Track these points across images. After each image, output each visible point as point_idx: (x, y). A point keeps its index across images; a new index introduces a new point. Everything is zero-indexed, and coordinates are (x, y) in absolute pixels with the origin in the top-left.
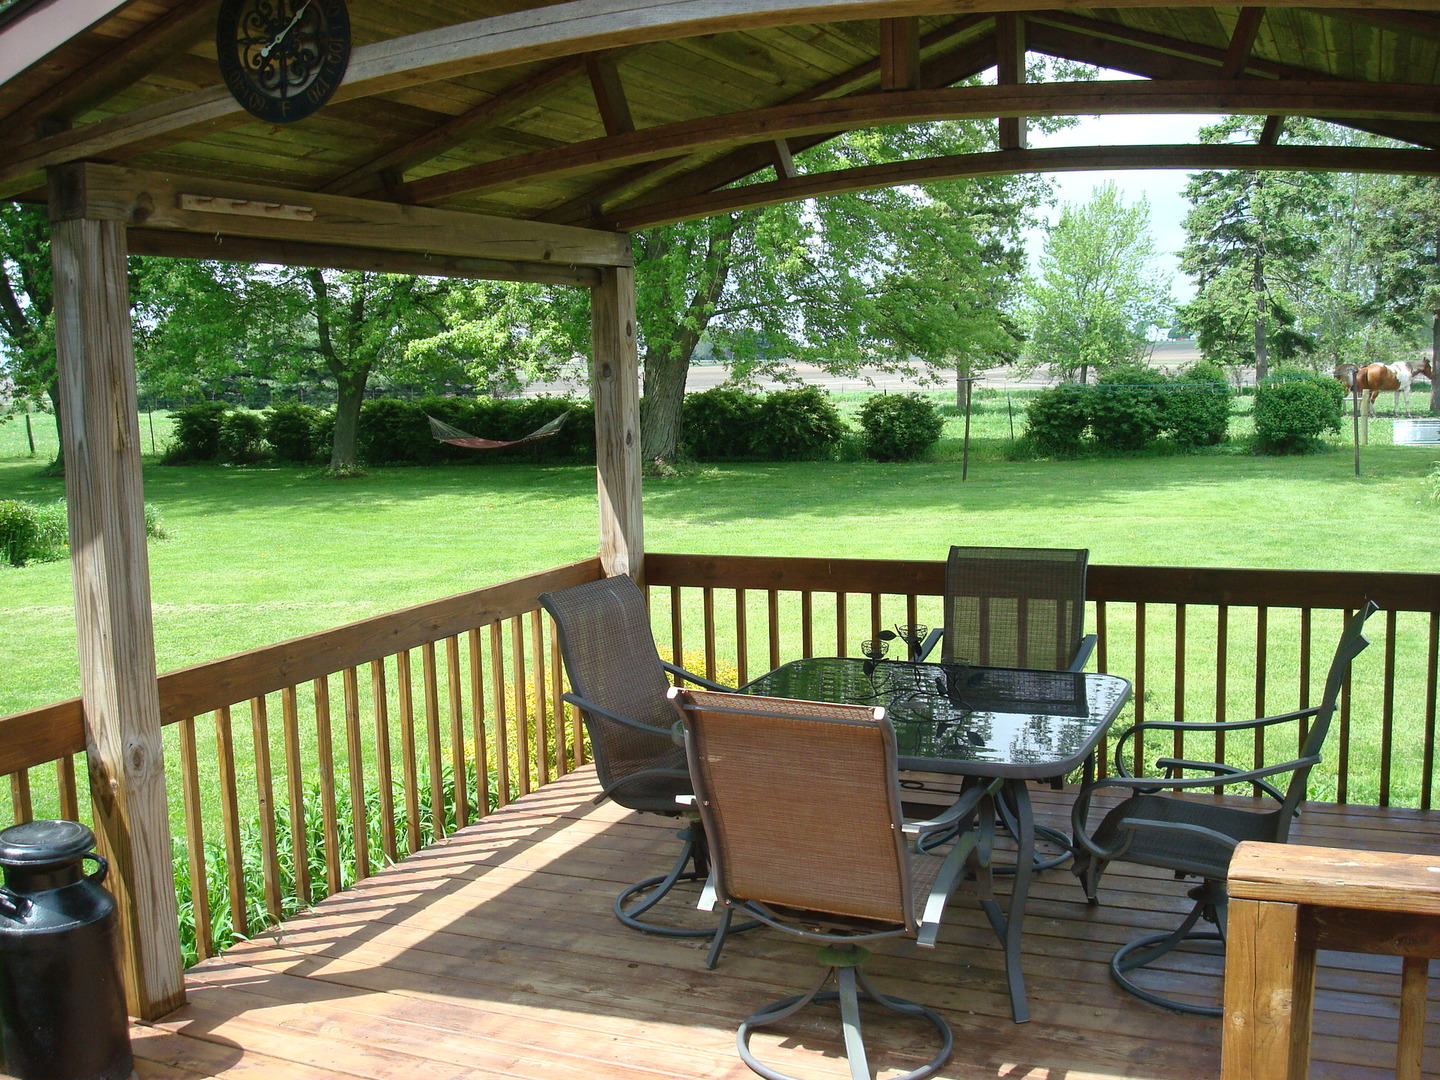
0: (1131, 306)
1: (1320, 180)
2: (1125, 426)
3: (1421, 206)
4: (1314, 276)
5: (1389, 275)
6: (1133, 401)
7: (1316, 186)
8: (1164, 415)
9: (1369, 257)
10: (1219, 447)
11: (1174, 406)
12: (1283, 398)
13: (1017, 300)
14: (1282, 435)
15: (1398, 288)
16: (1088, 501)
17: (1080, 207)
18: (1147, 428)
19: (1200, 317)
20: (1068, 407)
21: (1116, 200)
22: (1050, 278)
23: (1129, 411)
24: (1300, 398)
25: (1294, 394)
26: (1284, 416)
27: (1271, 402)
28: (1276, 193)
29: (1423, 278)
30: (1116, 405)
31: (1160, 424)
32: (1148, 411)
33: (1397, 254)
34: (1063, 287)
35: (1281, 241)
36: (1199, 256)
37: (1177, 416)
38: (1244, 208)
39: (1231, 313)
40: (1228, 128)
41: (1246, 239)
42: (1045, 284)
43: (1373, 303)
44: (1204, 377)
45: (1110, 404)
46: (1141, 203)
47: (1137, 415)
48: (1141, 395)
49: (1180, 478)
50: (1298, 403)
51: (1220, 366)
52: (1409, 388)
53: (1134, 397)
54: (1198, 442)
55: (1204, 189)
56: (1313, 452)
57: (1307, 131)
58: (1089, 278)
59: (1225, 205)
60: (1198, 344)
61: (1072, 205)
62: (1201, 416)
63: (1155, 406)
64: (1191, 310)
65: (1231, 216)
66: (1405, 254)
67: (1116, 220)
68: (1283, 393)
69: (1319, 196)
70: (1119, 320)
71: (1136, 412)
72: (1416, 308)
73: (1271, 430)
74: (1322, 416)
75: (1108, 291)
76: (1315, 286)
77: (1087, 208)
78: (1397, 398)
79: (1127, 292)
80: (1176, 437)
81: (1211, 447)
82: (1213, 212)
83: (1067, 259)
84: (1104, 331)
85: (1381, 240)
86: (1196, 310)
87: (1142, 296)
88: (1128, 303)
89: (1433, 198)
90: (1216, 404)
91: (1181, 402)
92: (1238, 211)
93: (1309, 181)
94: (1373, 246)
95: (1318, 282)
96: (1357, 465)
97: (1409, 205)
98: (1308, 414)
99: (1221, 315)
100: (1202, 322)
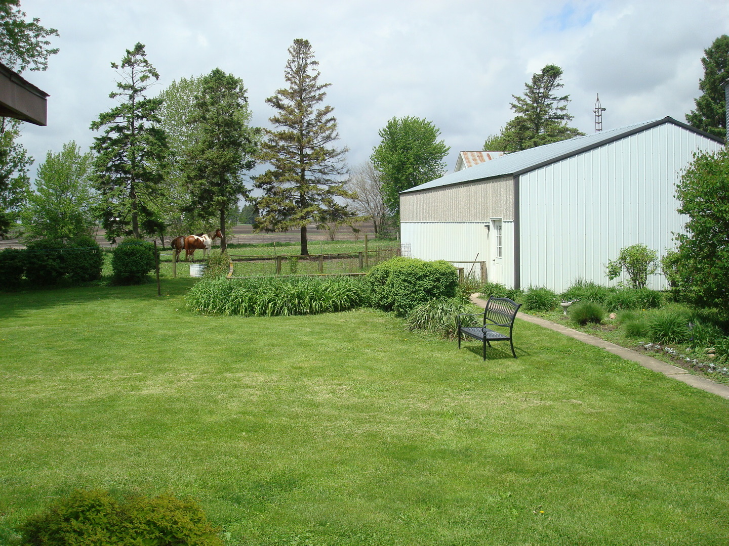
0: (85, 206)
1: (162, 143)
2: (41, 273)
3: (210, 158)
4: (160, 192)
5: (197, 192)
6: (46, 258)
7: (159, 146)
8: (63, 265)
9: (187, 182)
10: (94, 282)
11: (69, 260)
12: (127, 255)
13: (24, 203)
14: (127, 274)
15: (202, 198)
16: (5, 317)
17: (57, 154)
18: (54, 274)
19: (102, 212)
20: (10, 262)
21: (76, 151)
22: (40, 190)
23: (43, 264)
24: (135, 255)
25: (132, 253)
26: (127, 264)
27: (121, 257)
28: (139, 149)
29: (214, 193)
30: (35, 260)
31: (62, 271)
32: (55, 264)
33: (200, 181)
34: (48, 195)
35: (142, 174)
36: (101, 180)
37: (71, 266)
38: (124, 156)
39: (117, 210)
40: (114, 114)
41: (126, 172)
42: (39, 194)
43: (190, 206)
44: (86, 244)
45: (33, 260)
46: (89, 153)
47: (48, 266)
48: (51, 255)
49: (63, 301)
50: (134, 257)
51: (114, 237)
52: (210, 248)
53: (47, 256)
54: (84, 280)
55: (104, 146)
56: (144, 283)
57: (154, 118)
58: (62, 191)
59: (113, 154)
60: (102, 226)
61: (53, 153)
62: (84, 266)
63: (59, 261)
64: (97, 208)
65: (117, 160)
66: (204, 181)
67: (76, 161)
68: (127, 253)
69: (161, 151)
70: (79, 213)
71: (47, 264)
72: (211, 208)
73: (121, 272)
74: (147, 264)
75: (73, 198)
76: (161, 197)
77: (61, 154)
78: (204, 252)
79: (83, 199)
80: (72, 277)
81: (91, 282)
82: (107, 158)
83: (50, 180)
84: (71, 219)
85: (193, 174)
86: (100, 208)
87: (91, 201)
88: (84, 204)
89: (217, 154)
90: (92, 259)
91: (73, 258)
92: (121, 158)
93: (156, 143)
94: (189, 177)
95: (162, 195)
96: (159, 290)
97: (205, 157)
98: (140, 263)
99: (112, 211)
100: (104, 214)
